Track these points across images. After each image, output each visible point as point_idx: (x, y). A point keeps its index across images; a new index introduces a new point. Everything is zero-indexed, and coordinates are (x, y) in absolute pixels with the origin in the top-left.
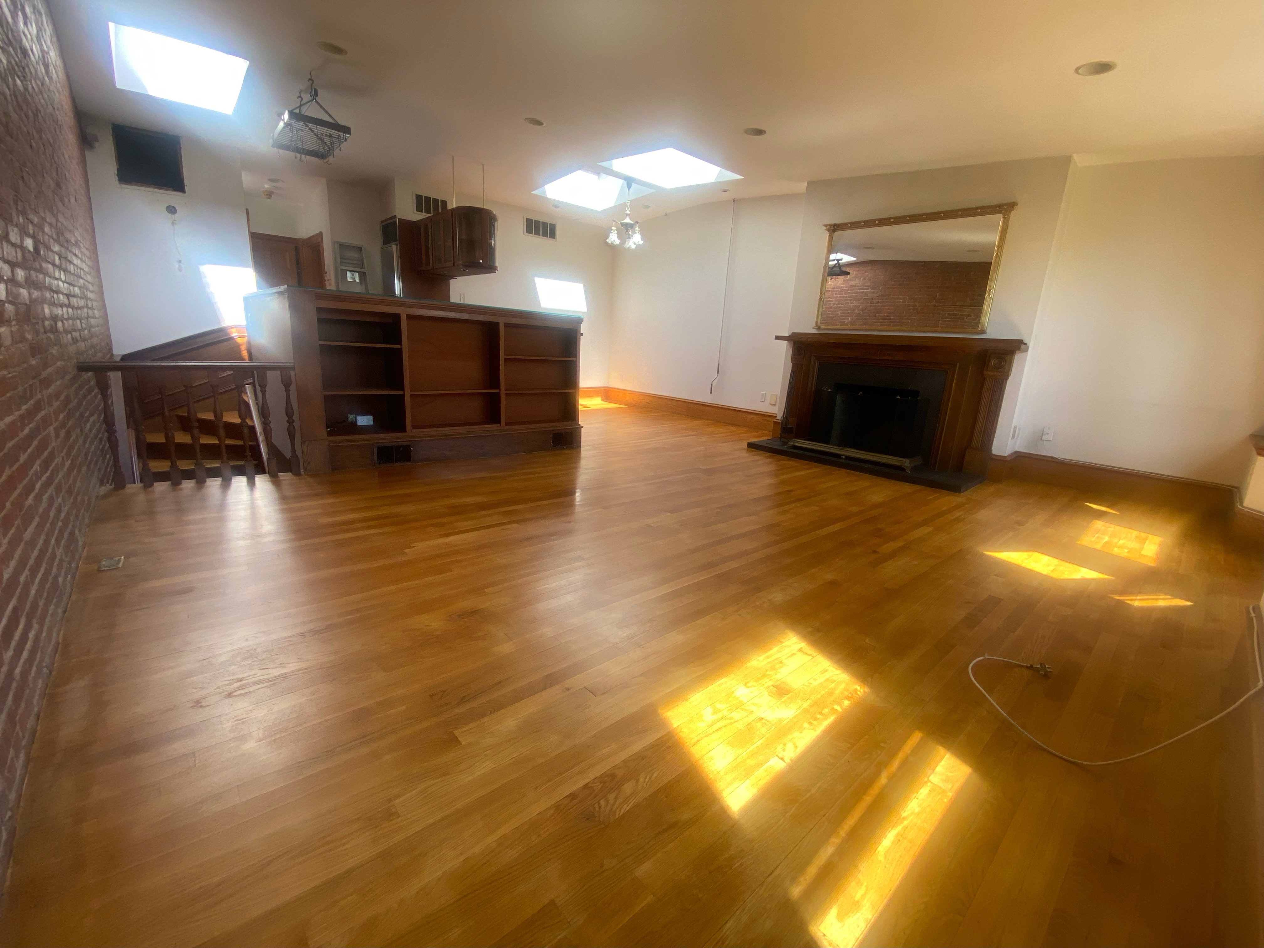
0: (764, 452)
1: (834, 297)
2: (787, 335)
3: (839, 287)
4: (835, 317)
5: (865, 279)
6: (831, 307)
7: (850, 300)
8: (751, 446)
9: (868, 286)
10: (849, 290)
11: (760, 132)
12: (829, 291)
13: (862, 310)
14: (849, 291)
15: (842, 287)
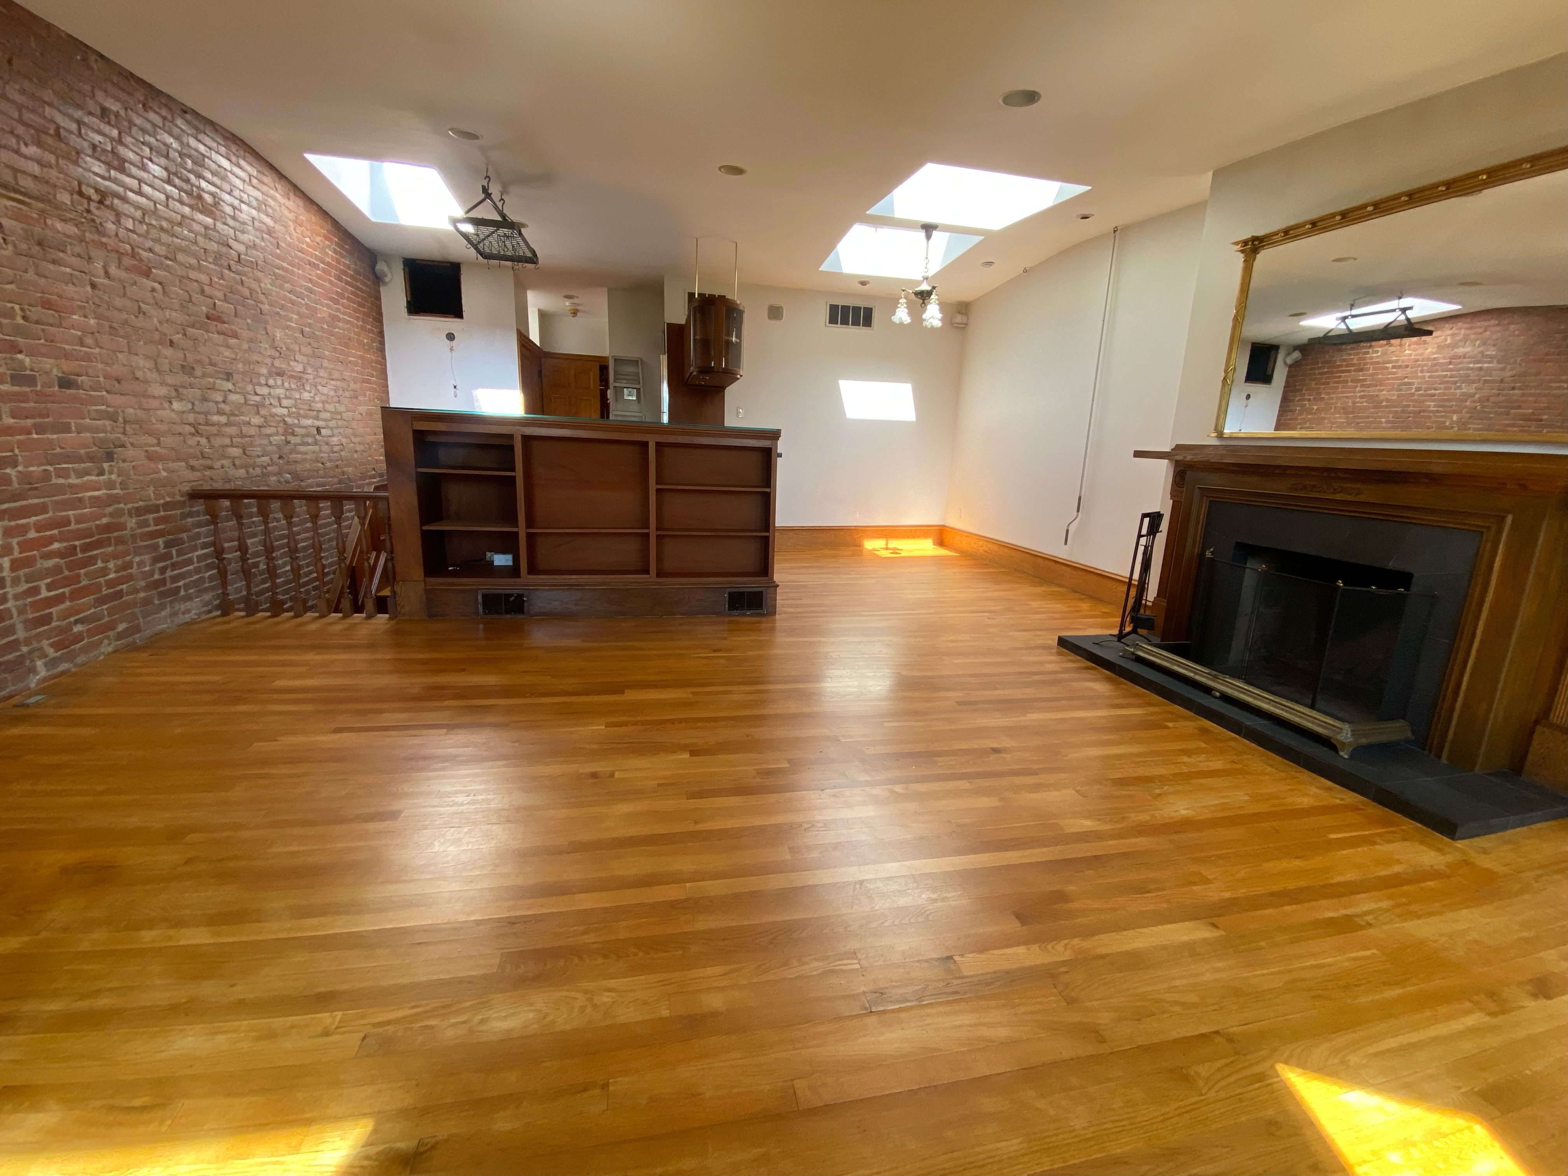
0: (1079, 658)
1: (1417, 377)
2: (1167, 449)
3: (1429, 359)
4: (1424, 411)
5: (1484, 343)
6: (1413, 394)
7: (1455, 383)
8: (1063, 642)
9: (1491, 357)
10: (1450, 363)
11: (1031, 97)
12: (1407, 366)
13: (1480, 400)
14: (1451, 366)
15: (1435, 359)
